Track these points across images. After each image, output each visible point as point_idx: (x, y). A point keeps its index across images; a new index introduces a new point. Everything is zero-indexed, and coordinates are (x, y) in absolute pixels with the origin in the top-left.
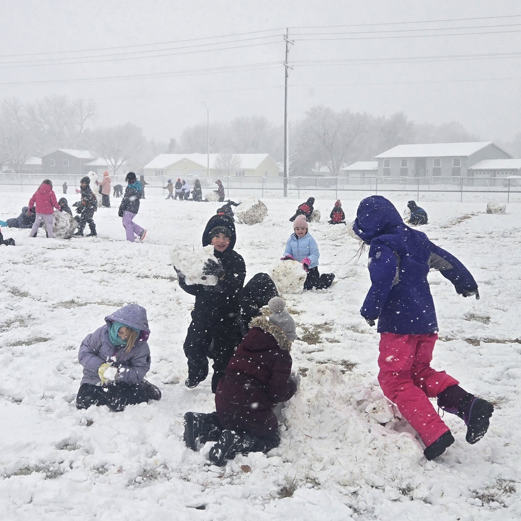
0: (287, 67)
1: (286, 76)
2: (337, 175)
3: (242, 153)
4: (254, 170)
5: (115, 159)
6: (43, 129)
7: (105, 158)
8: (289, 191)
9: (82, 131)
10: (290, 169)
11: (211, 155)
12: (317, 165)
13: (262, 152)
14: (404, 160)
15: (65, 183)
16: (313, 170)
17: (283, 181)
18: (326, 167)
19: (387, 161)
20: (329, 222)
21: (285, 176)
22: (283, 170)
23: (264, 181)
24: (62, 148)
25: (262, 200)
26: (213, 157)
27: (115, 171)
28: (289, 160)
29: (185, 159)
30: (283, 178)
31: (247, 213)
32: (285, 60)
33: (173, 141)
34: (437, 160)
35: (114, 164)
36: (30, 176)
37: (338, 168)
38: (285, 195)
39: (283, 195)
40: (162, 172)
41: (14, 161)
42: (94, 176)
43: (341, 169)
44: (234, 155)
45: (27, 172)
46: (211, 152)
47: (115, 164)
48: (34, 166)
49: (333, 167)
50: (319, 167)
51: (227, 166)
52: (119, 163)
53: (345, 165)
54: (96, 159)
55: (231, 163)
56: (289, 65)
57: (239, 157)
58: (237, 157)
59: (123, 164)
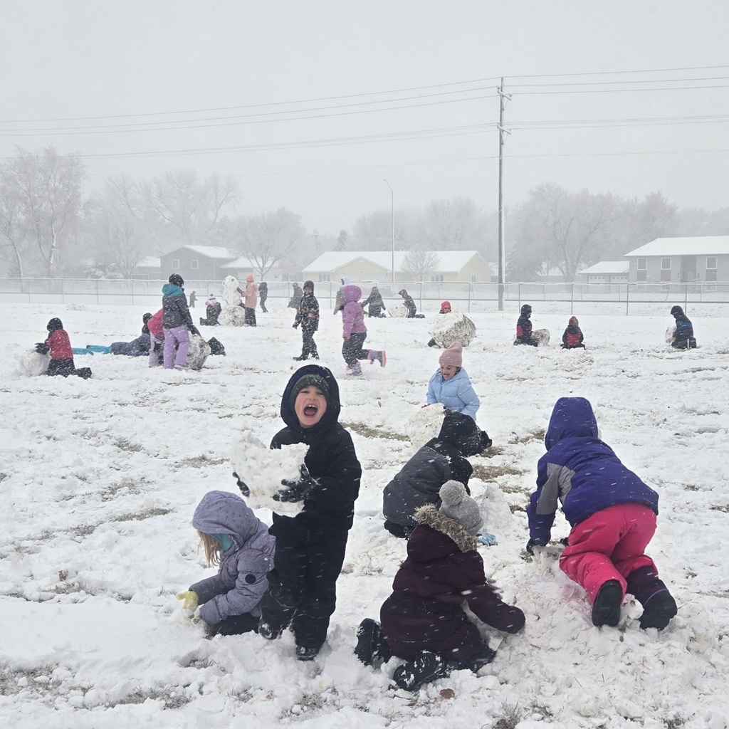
0: (502, 131)
1: (501, 143)
2: (572, 280)
3: (440, 250)
4: (456, 273)
5: (263, 259)
6: (161, 217)
7: (249, 258)
8: (505, 303)
9: (218, 221)
10: (506, 272)
11: (396, 253)
12: (544, 266)
13: (468, 249)
14: (666, 260)
15: (194, 292)
16: (539, 273)
17: (497, 289)
18: (558, 268)
19: (642, 260)
20: (561, 345)
21: (500, 281)
22: (497, 273)
23: (470, 290)
24: (190, 244)
25: (469, 316)
26: (400, 256)
27: (262, 275)
28: (506, 259)
29: (361, 258)
30: (497, 285)
31: (447, 333)
32: (499, 122)
33: (343, 234)
34: (712, 259)
35: (261, 266)
36: (144, 284)
37: (574, 271)
38: (501, 307)
39: (497, 309)
40: (328, 276)
41: (122, 263)
42: (233, 283)
43: (579, 272)
44: (428, 253)
45: (140, 277)
46: (397, 249)
47: (263, 266)
48: (149, 268)
49: (567, 269)
50: (548, 269)
51: (420, 268)
52: (268, 264)
53: (583, 265)
54: (236, 259)
55: (425, 264)
56: (504, 128)
57: (436, 255)
58: (433, 255)
59: (273, 266)
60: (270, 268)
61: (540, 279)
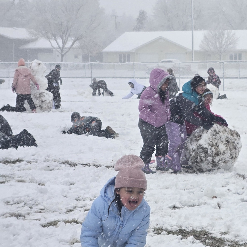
3: (237, 29)
5: (63, 40)
7: (48, 38)
11: (195, 32)
27: (62, 56)
29: (160, 38)
33: (142, 14)
35: (61, 46)
44: (226, 32)
46: (196, 29)
47: (63, 47)
51: (218, 46)
52: (69, 44)
54: (35, 40)
55: (224, 42)
57: (234, 34)
58: (232, 34)
59: (74, 46)
60: (70, 49)
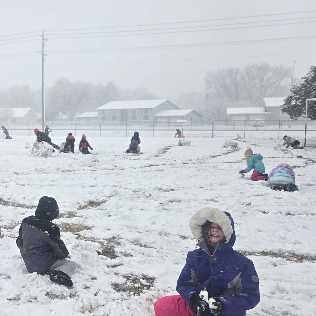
0: (43, 55)
1: (43, 60)
2: (73, 121)
3: (15, 108)
4: (22, 118)
12: (60, 114)
13: (26, 106)
14: (114, 111)
16: (58, 117)
17: (42, 125)
18: (66, 115)
19: (104, 111)
21: (43, 121)
32: (42, 51)
34: (134, 111)
37: (73, 116)
43: (75, 117)
44: (10, 109)
49: (70, 115)
50: (62, 116)
53: (78, 114)
55: (8, 114)
56: (44, 53)
57: (13, 110)
61: (59, 120)
